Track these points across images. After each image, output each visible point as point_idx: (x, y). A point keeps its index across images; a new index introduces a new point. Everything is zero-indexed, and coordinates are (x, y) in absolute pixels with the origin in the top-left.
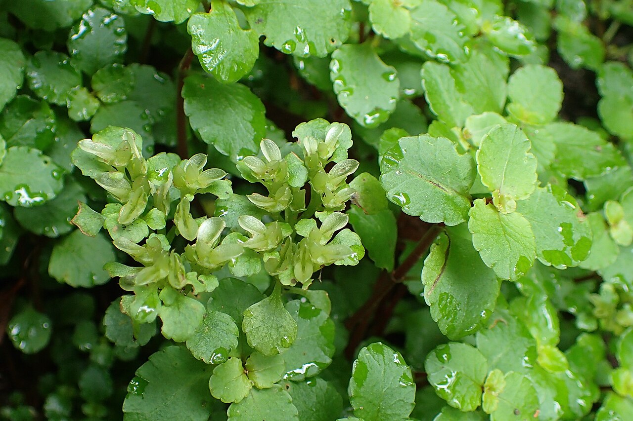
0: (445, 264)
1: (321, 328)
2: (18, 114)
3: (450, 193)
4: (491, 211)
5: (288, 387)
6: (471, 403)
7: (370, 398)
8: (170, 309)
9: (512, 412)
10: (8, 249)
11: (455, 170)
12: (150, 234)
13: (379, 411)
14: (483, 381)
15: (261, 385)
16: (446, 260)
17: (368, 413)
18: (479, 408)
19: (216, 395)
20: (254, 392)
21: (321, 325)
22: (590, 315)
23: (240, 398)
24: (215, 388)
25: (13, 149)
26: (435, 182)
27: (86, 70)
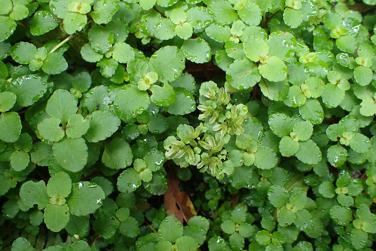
0: (266, 85)
1: (253, 122)
2: (136, 150)
3: (251, 72)
4: (264, 65)
5: (260, 144)
6: (304, 100)
7: (281, 130)
8: (224, 169)
9: (315, 89)
10: (164, 171)
11: (246, 65)
12: (201, 156)
13: (286, 130)
14: (301, 91)
15: (255, 152)
16: (265, 83)
17: (284, 134)
18: (307, 99)
19: (249, 165)
20: (255, 154)
21: (252, 121)
22: (310, 26)
23: (254, 160)
24: (247, 164)
25: (144, 158)
26: (245, 73)
27: (134, 122)
